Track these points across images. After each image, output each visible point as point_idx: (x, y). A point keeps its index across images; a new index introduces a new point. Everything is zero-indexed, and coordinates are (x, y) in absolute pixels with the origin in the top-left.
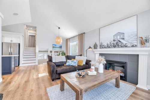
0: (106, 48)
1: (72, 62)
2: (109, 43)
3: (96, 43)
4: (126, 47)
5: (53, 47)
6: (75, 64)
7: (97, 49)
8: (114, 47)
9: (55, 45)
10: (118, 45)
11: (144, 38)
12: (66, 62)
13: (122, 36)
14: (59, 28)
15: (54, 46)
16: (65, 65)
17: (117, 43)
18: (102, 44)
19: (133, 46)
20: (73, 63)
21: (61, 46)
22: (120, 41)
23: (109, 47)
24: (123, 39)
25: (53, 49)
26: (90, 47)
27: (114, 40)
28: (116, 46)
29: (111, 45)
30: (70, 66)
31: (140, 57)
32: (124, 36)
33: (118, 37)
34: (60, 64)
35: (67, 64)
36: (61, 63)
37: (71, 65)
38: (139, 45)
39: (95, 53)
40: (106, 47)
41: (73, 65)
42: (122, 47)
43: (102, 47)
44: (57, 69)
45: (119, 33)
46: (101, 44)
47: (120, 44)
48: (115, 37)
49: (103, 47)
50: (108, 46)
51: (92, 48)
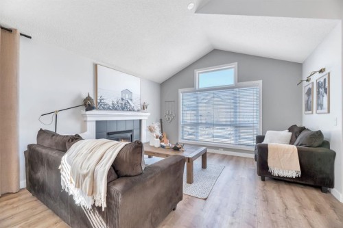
0: (111, 110)
2: (115, 101)
3: (88, 95)
4: (134, 111)
17: (125, 104)
18: (102, 101)
19: (138, 111)
22: (128, 102)
23: (116, 109)
24: (132, 100)
27: (122, 99)
28: (124, 108)
29: (118, 106)
31: (142, 122)
32: (132, 96)
33: (127, 97)
38: (141, 110)
39: (86, 121)
40: (110, 107)
42: (130, 110)
43: (102, 106)
45: (127, 91)
47: (128, 107)
48: (124, 95)
49: (105, 106)
50: (114, 107)
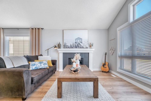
2: (72, 44)
4: (83, 48)
8: (76, 47)
10: (78, 47)
11: (91, 44)
13: (81, 41)
17: (78, 45)
18: (66, 45)
19: (86, 48)
22: (79, 44)
23: (72, 48)
24: (82, 43)
26: (55, 46)
27: (76, 43)
28: (77, 47)
29: (74, 46)
31: (90, 54)
32: (82, 41)
33: (79, 41)
38: (89, 47)
39: (59, 53)
40: (69, 47)
42: (81, 48)
45: (79, 38)
47: (80, 46)
48: (77, 41)
49: (67, 47)
50: (71, 47)
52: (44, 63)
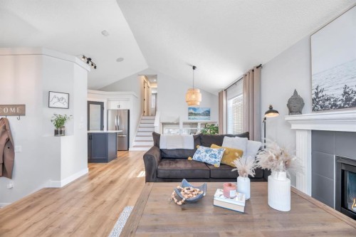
0: (341, 107)
1: (207, 151)
3: (296, 92)
5: (190, 114)
6: (213, 160)
7: (300, 113)
9: (194, 109)
12: (192, 152)
14: (194, 68)
15: (192, 111)
16: (190, 158)
18: (320, 95)
20: (208, 155)
21: (209, 112)
25: (189, 119)
26: (271, 108)
30: (201, 162)
34: (176, 154)
35: (196, 157)
36: (181, 152)
37: (204, 160)
39: (295, 131)
40: (338, 103)
41: (209, 162)
43: (321, 103)
44: (159, 167)
46: (317, 94)
49: (327, 103)
51: (277, 112)
52: (212, 152)
